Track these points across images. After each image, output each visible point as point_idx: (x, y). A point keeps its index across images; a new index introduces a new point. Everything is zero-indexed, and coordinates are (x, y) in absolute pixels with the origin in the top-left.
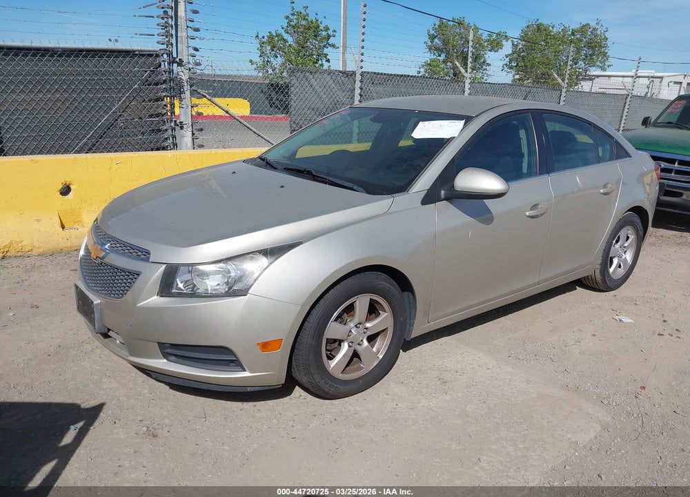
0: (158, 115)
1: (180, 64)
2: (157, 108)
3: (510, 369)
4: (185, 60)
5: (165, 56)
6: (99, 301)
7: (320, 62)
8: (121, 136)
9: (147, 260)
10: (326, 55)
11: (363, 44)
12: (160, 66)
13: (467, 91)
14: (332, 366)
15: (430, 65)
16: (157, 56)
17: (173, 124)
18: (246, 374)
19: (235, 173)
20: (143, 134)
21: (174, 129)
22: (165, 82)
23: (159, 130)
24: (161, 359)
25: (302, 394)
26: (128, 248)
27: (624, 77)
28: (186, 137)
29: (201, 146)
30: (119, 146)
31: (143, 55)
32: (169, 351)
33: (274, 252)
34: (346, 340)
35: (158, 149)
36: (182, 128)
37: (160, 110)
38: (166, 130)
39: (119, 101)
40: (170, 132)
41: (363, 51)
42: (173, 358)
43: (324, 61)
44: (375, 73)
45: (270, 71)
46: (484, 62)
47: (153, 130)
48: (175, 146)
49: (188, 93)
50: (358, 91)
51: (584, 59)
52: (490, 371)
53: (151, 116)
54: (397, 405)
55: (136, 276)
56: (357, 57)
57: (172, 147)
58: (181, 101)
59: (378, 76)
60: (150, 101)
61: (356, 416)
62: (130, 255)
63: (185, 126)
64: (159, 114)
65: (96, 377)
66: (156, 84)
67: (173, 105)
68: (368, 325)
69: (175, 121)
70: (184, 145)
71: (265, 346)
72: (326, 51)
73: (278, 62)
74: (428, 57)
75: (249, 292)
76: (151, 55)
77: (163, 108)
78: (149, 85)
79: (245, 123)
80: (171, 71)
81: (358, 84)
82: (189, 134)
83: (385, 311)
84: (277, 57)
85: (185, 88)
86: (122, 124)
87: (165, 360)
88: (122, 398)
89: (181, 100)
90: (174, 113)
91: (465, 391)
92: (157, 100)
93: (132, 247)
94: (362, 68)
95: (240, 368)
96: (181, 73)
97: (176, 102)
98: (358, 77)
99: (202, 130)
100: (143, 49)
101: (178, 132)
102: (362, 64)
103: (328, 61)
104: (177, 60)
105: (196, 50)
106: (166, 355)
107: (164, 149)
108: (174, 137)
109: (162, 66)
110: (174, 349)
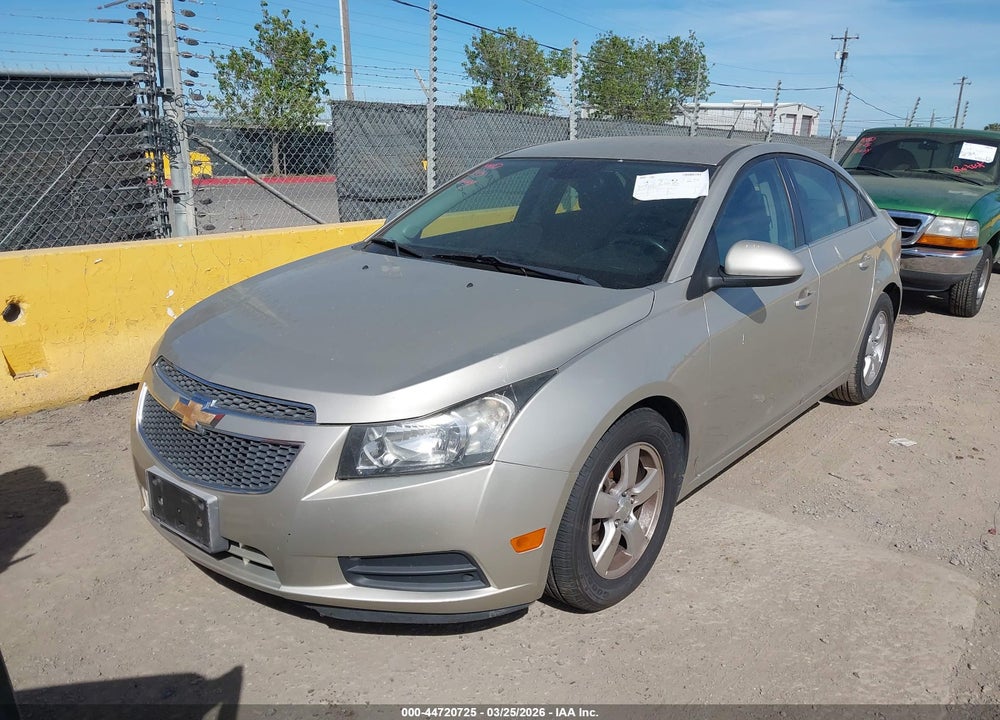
0: (136, 181)
1: (168, 97)
2: (133, 169)
3: (809, 531)
4: (177, 93)
5: (142, 85)
6: (216, 498)
7: (314, 94)
8: (77, 217)
9: (311, 421)
10: (323, 84)
11: (435, 64)
12: (135, 101)
13: (573, 132)
14: (597, 561)
15: (475, 97)
16: (130, 84)
17: (162, 194)
18: (491, 591)
19: (367, 267)
20: (113, 212)
21: (163, 203)
22: (144, 126)
23: (140, 205)
24: (344, 583)
25: (544, 609)
26: (262, 403)
27: (723, 109)
28: (185, 215)
29: (210, 228)
30: (75, 234)
31: (108, 84)
32: (356, 568)
33: (521, 391)
34: (611, 518)
35: (139, 236)
36: (177, 200)
37: (139, 173)
38: (152, 204)
39: (71, 159)
40: (157, 208)
41: (435, 74)
42: (364, 580)
43: (320, 93)
44: (452, 108)
45: (239, 110)
46: (548, 91)
47: (130, 206)
48: (167, 229)
49: (184, 145)
50: (431, 135)
51: (677, 86)
52: (785, 536)
53: (125, 183)
54: (691, 607)
55: (290, 450)
56: (427, 85)
57: (161, 231)
58: (175, 157)
59: (457, 112)
60: (121, 157)
61: (644, 633)
62: (270, 417)
63: (182, 197)
64: (137, 178)
65: (192, 626)
66: (131, 130)
67: (159, 164)
68: (637, 491)
69: (166, 190)
70: (181, 227)
71: (520, 543)
72: (322, 78)
73: (249, 95)
74: (470, 84)
75: (495, 458)
76: (119, 84)
77: (144, 169)
78: (120, 131)
79: (272, 188)
80: (154, 110)
81: (431, 125)
82: (190, 210)
83: (653, 466)
84: (247, 88)
85: (180, 136)
86: (77, 198)
87: (350, 586)
88: (256, 657)
89: (173, 155)
90: (164, 176)
91: (771, 571)
92: (134, 156)
93: (268, 401)
94: (435, 100)
95: (479, 583)
96: (171, 113)
97: (166, 159)
98: (431, 114)
99: (210, 202)
100: (106, 73)
101: (171, 207)
102: (436, 95)
103: (327, 92)
104: (164, 90)
105: (194, 74)
106: (351, 577)
107: (150, 235)
108: (165, 215)
109: (139, 101)
110: (367, 565)
